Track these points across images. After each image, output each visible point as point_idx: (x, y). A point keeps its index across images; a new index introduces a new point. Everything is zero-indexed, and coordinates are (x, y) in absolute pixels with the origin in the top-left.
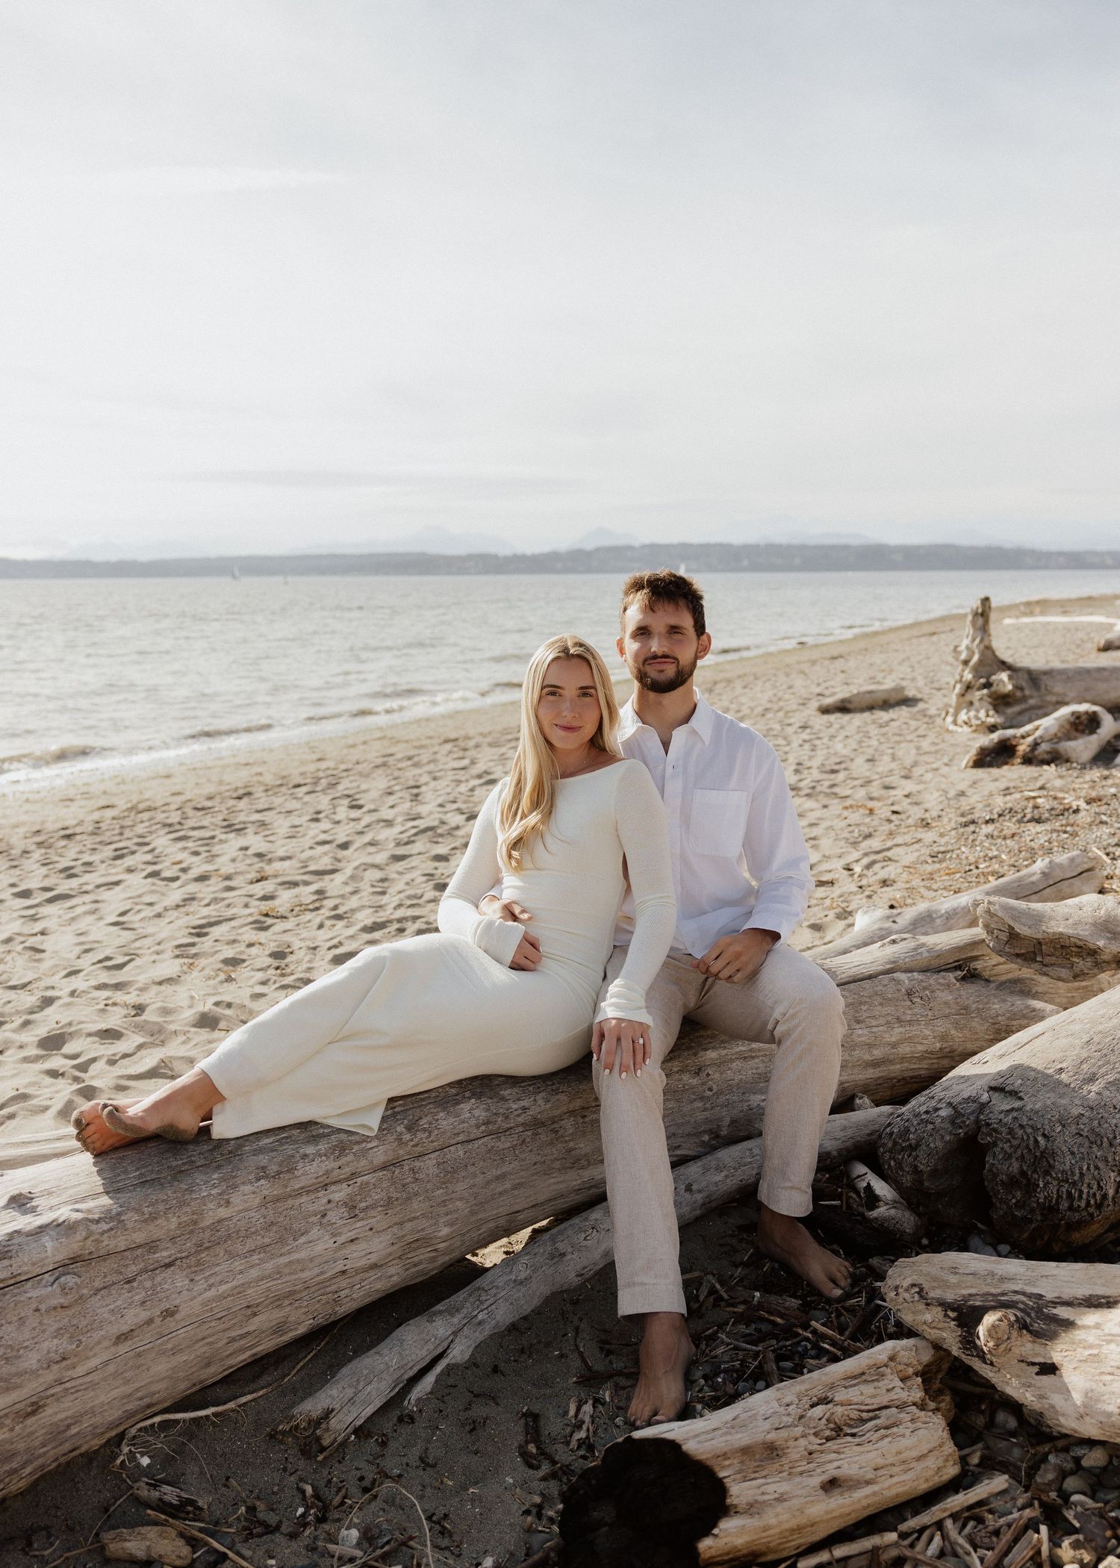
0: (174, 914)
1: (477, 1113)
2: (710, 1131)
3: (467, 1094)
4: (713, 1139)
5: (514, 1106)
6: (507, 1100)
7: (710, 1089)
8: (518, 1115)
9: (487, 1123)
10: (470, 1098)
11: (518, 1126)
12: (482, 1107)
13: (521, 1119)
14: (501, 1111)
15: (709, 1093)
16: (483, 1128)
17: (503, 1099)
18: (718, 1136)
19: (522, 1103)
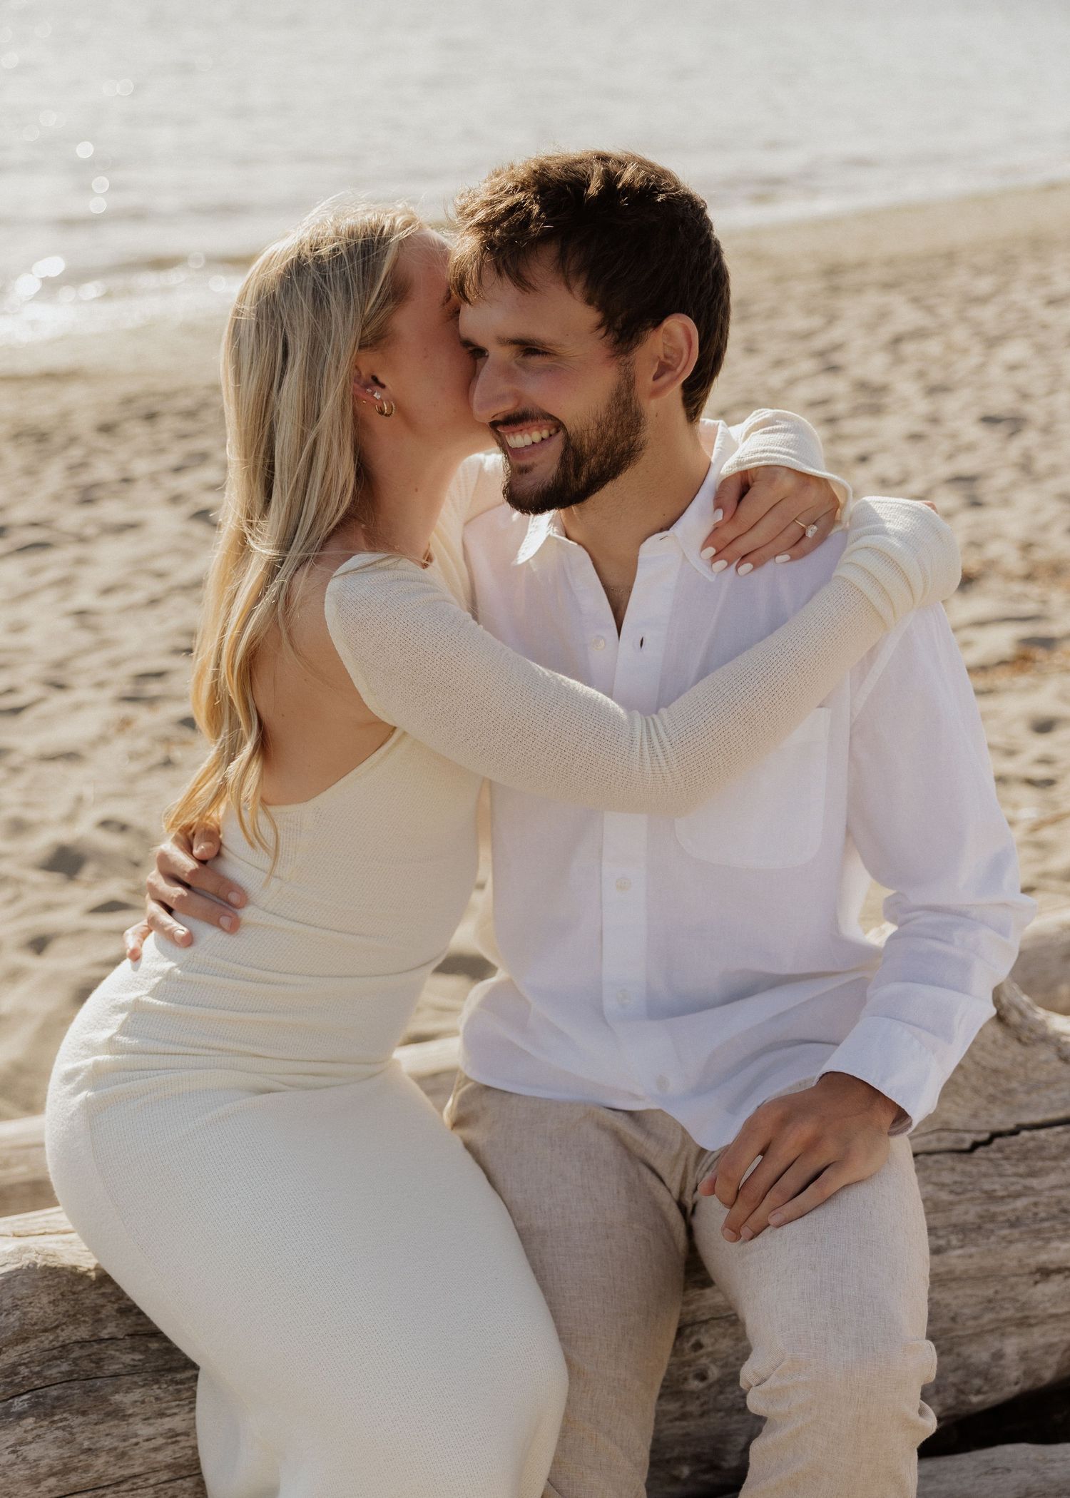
0: (178, 601)
1: (32, 1452)
2: (697, 1458)
3: (19, 1404)
4: (705, 1471)
5: (144, 1430)
6: (125, 1417)
7: (702, 1376)
8: (156, 1449)
9: (66, 1470)
10: (21, 1416)
11: (155, 1471)
12: (50, 1437)
13: (165, 1457)
14: (107, 1443)
15: (695, 1385)
16: (52, 1482)
17: (118, 1414)
18: (714, 1468)
19: (168, 1423)
